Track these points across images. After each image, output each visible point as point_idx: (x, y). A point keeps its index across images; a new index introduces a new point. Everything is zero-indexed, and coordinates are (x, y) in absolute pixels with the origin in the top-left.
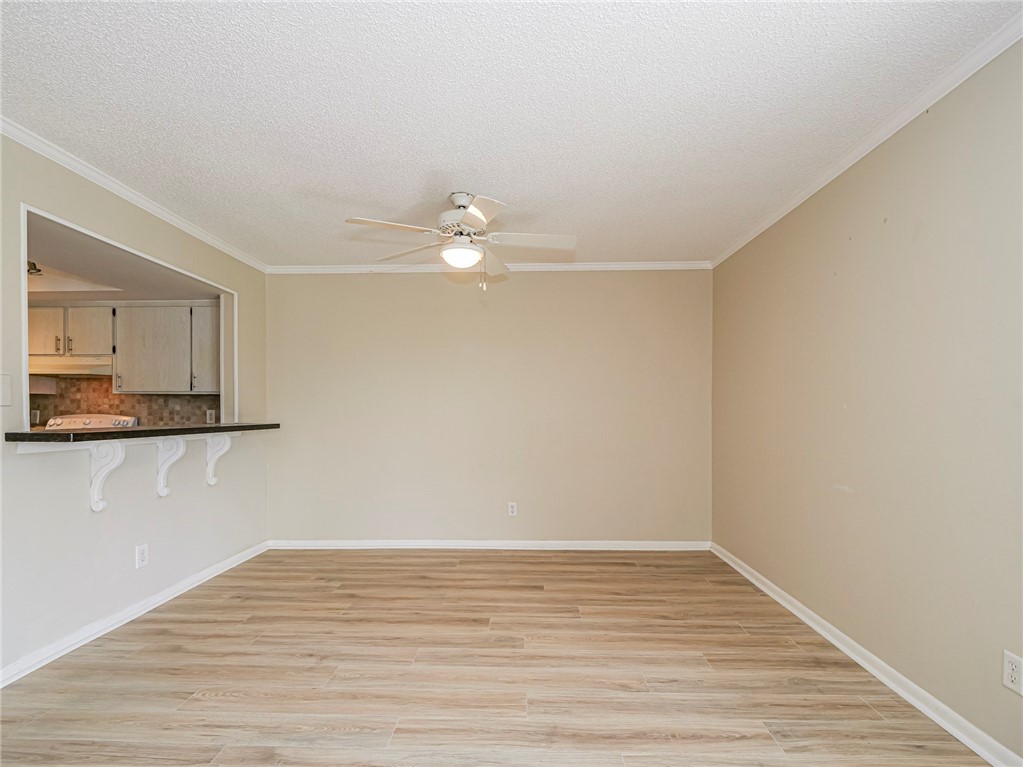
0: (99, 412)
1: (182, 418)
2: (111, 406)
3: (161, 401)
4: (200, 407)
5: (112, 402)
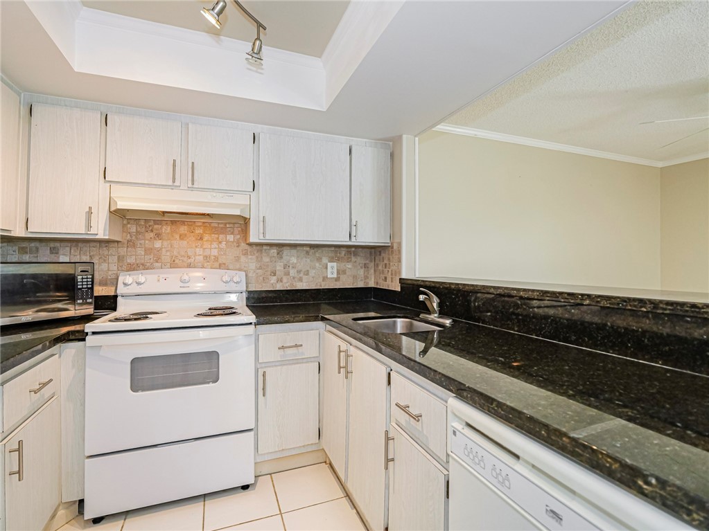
0: (189, 266)
1: (299, 272)
2: (206, 257)
3: (274, 251)
4: (319, 259)
5: (207, 253)
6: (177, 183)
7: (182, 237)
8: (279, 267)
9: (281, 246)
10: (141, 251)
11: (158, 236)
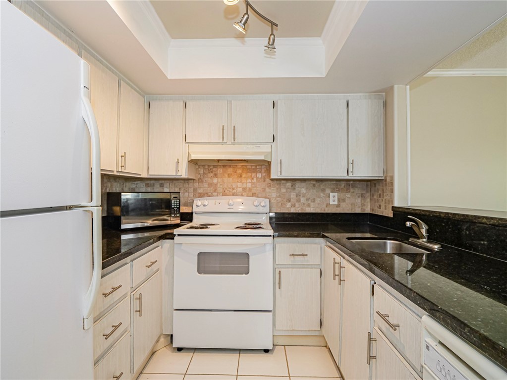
0: (234, 195)
1: (307, 200)
2: (244, 189)
3: (289, 184)
4: (323, 190)
5: (245, 186)
6: (225, 141)
7: (229, 176)
8: (293, 196)
9: (294, 181)
10: (206, 185)
11: (216, 175)
